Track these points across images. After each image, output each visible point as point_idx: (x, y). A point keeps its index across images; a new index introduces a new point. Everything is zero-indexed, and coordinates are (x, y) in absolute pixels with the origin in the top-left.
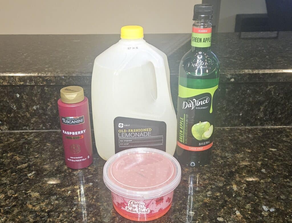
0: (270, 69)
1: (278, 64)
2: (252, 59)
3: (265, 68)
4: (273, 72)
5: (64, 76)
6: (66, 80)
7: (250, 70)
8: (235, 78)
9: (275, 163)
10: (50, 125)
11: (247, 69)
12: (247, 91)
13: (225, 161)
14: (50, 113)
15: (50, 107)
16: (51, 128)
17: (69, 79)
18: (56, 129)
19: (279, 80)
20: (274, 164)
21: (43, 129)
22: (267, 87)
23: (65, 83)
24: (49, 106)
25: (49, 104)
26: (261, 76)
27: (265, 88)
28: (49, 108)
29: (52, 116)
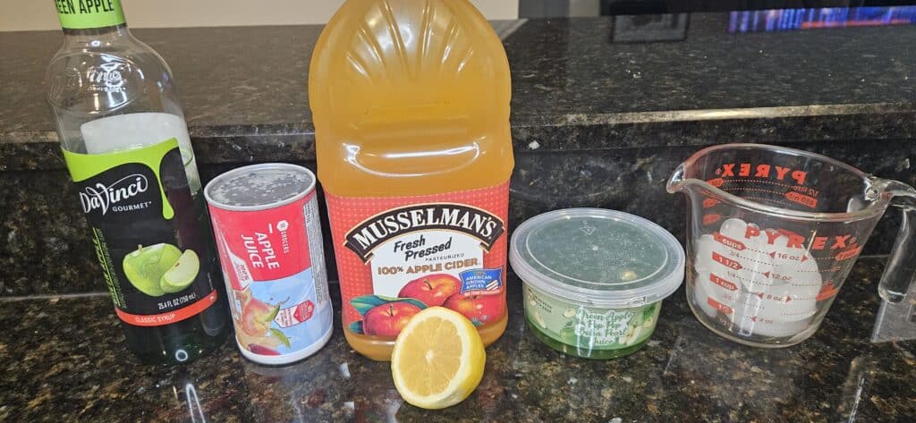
0: (638, 110)
1: (664, 97)
2: (595, 83)
3: (625, 110)
4: (647, 120)
5: (30, 145)
6: (35, 155)
7: (581, 115)
8: (539, 141)
9: (653, 394)
10: (27, 283)
11: (573, 112)
12: (578, 174)
13: (507, 388)
14: (18, 250)
15: (13, 233)
16: (32, 291)
17: (45, 151)
18: (45, 292)
19: (666, 143)
20: (648, 396)
21: (10, 295)
22: (634, 162)
23: (35, 164)
24: (10, 230)
25: (9, 224)
26: (613, 132)
27: (628, 164)
28: (12, 235)
29: (25, 258)
